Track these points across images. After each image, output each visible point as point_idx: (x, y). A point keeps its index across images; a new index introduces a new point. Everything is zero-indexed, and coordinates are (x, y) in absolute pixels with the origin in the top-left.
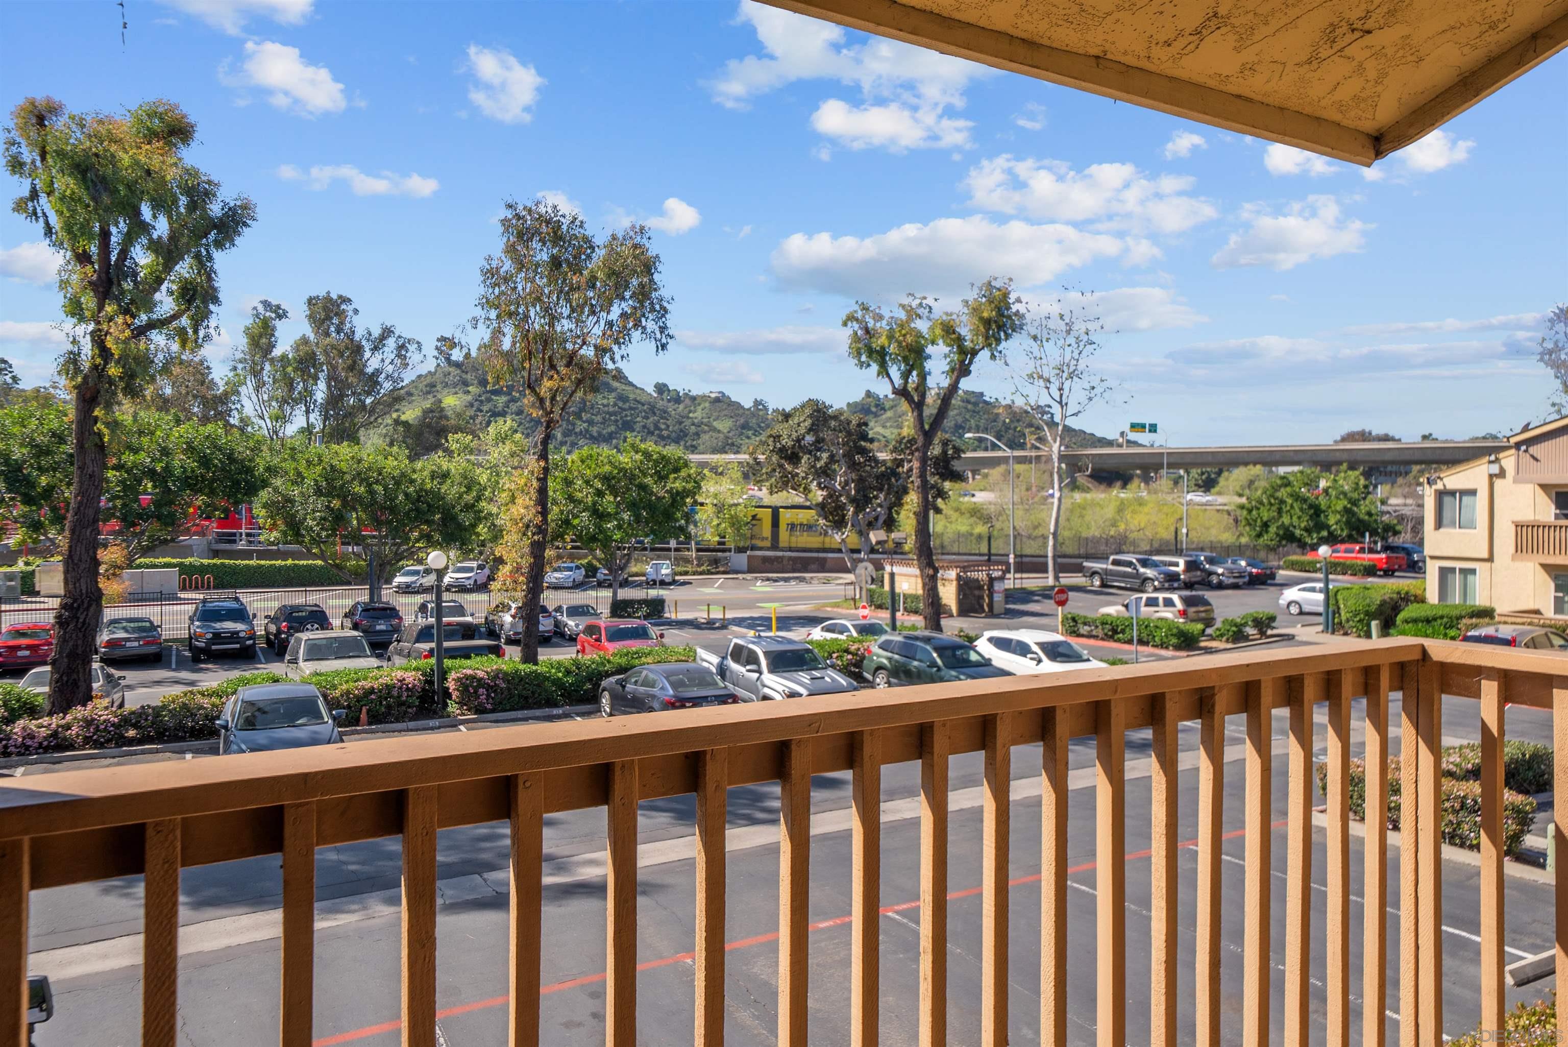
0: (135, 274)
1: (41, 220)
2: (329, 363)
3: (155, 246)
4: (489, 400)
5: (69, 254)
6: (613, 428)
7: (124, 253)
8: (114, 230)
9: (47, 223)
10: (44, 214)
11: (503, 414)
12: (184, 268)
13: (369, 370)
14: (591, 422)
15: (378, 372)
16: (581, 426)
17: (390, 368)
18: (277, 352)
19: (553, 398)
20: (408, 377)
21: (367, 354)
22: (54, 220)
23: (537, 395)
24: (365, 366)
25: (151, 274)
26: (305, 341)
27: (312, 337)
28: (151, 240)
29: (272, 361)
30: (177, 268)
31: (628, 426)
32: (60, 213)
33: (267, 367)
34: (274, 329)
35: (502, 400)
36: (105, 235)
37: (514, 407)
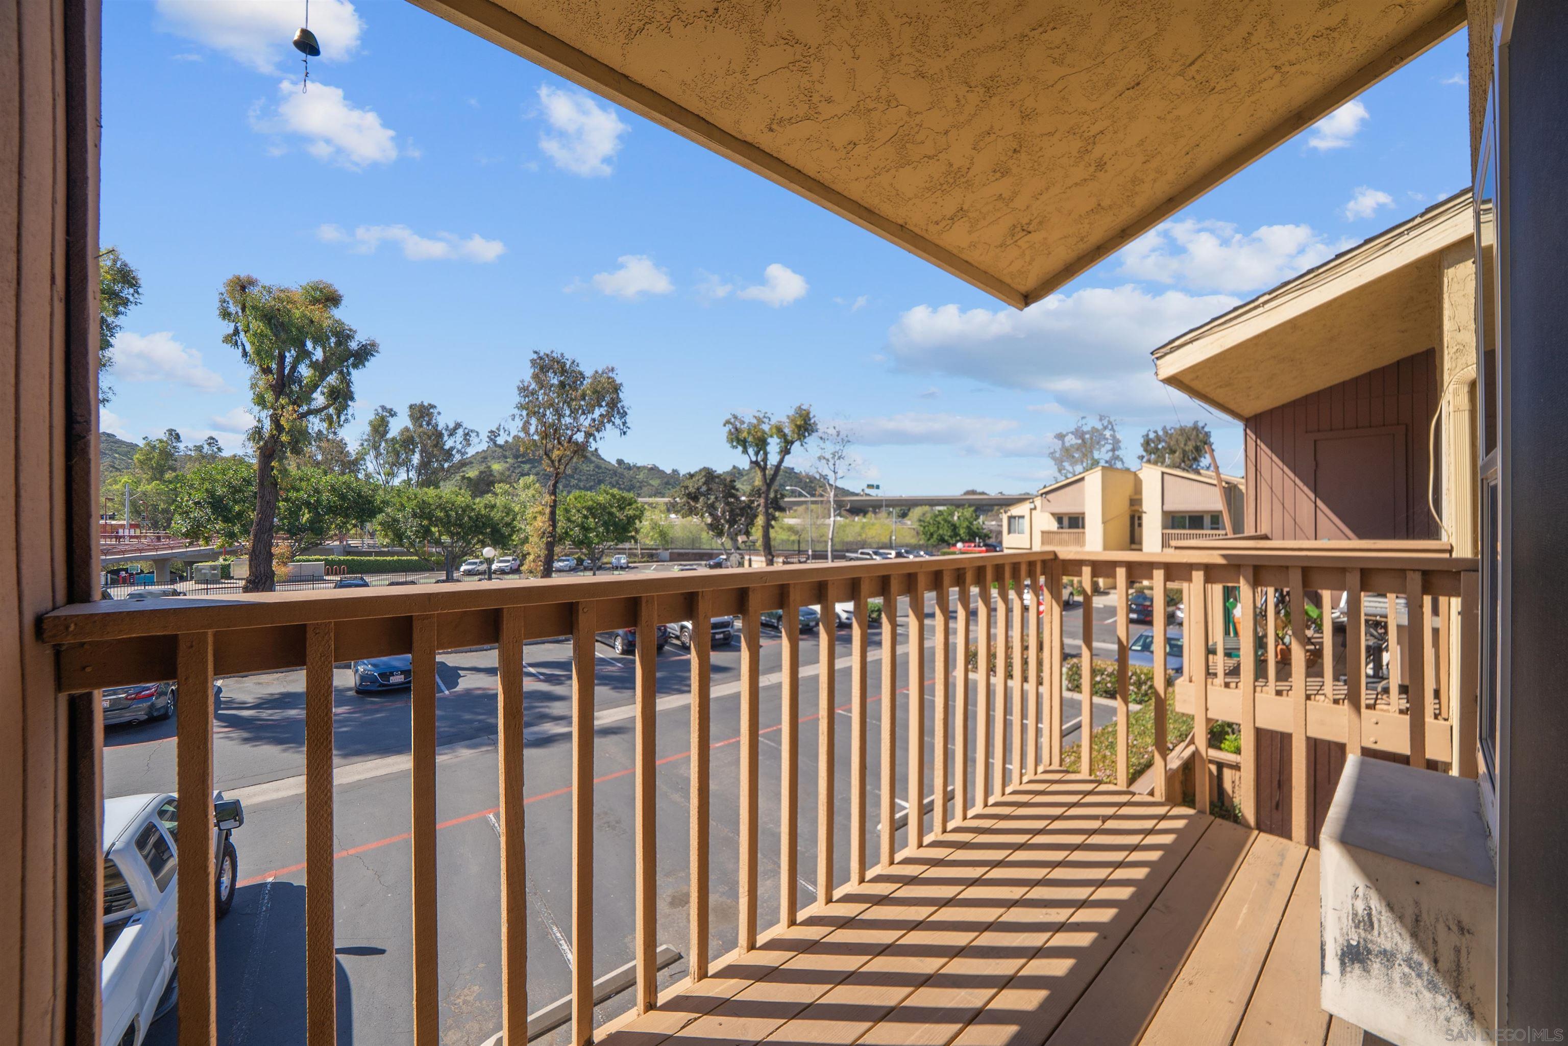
0: (300, 382)
1: (240, 348)
2: (421, 443)
3: (314, 365)
4: (519, 467)
5: (258, 368)
6: (592, 483)
7: (294, 368)
8: (287, 354)
9: (244, 349)
10: (243, 344)
11: (528, 474)
12: (332, 379)
13: (447, 447)
14: (579, 480)
15: (452, 448)
16: (574, 482)
17: (459, 447)
18: (390, 436)
19: (560, 461)
20: (471, 452)
21: (446, 438)
22: (248, 348)
23: (550, 458)
24: (444, 445)
25: (311, 381)
26: (407, 429)
27: (411, 427)
28: (311, 361)
29: (386, 441)
30: (328, 379)
31: (600, 482)
32: (253, 343)
33: (383, 444)
34: (388, 422)
35: (526, 467)
36: (282, 358)
37: (534, 471)
